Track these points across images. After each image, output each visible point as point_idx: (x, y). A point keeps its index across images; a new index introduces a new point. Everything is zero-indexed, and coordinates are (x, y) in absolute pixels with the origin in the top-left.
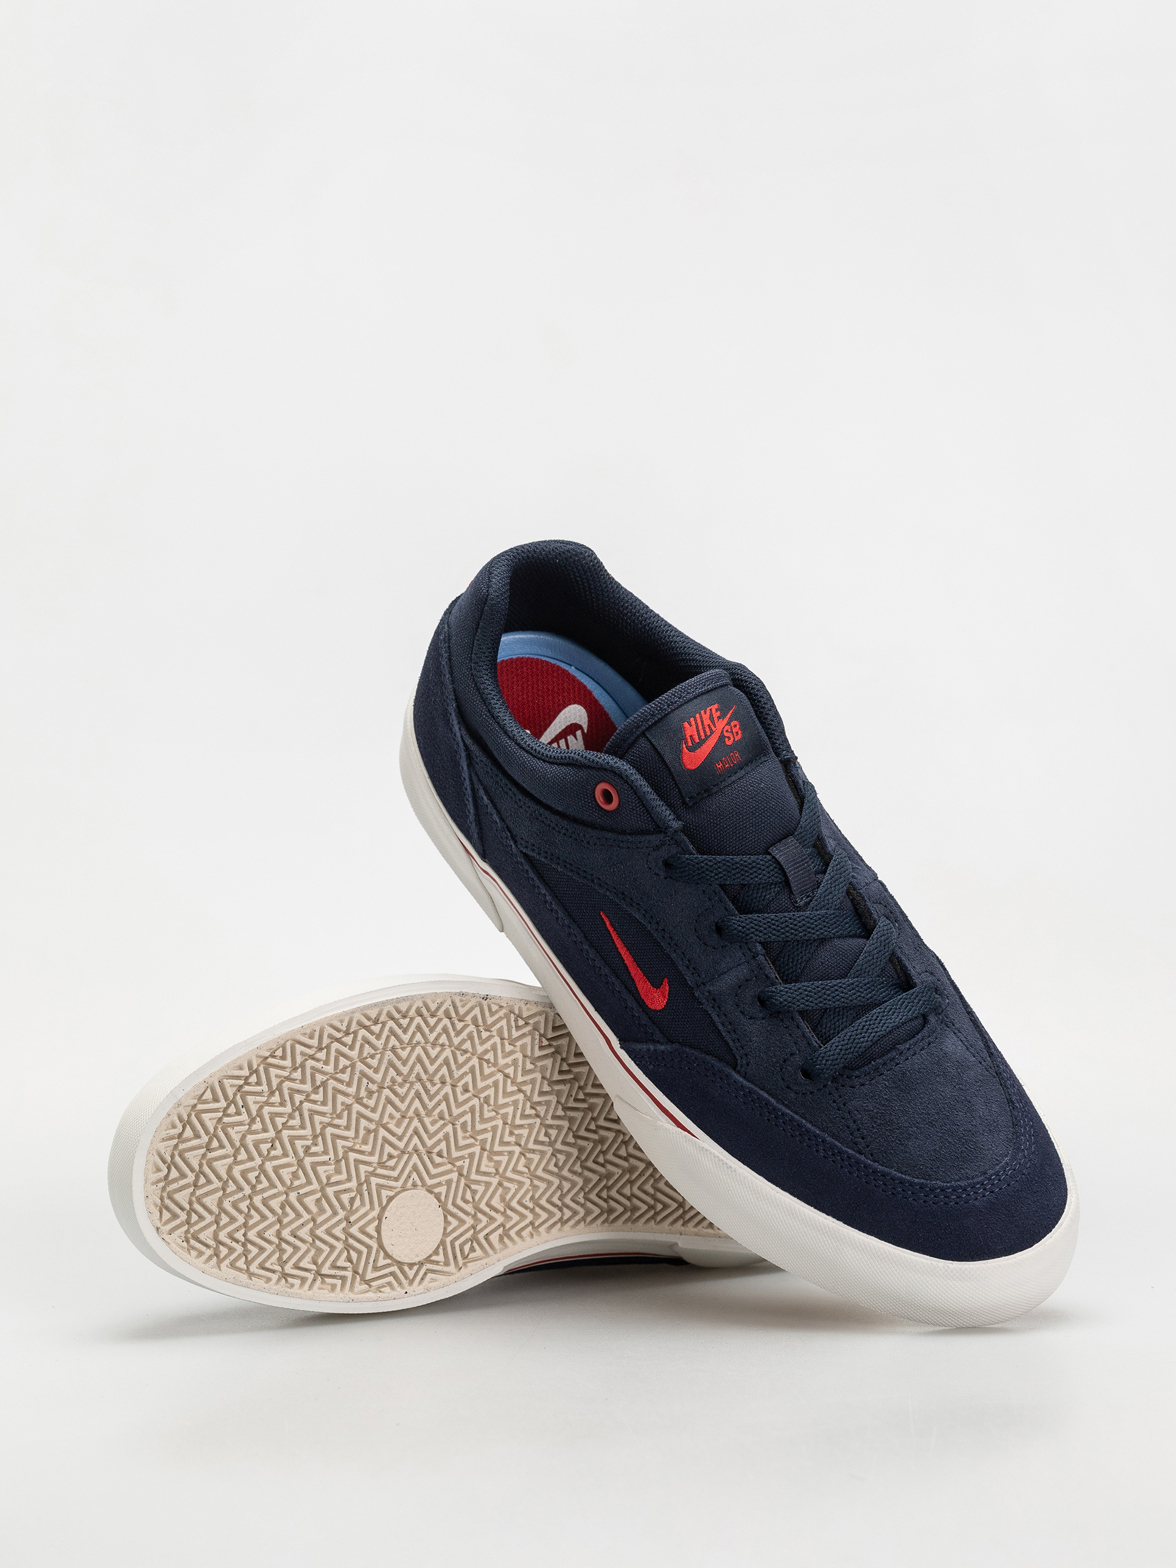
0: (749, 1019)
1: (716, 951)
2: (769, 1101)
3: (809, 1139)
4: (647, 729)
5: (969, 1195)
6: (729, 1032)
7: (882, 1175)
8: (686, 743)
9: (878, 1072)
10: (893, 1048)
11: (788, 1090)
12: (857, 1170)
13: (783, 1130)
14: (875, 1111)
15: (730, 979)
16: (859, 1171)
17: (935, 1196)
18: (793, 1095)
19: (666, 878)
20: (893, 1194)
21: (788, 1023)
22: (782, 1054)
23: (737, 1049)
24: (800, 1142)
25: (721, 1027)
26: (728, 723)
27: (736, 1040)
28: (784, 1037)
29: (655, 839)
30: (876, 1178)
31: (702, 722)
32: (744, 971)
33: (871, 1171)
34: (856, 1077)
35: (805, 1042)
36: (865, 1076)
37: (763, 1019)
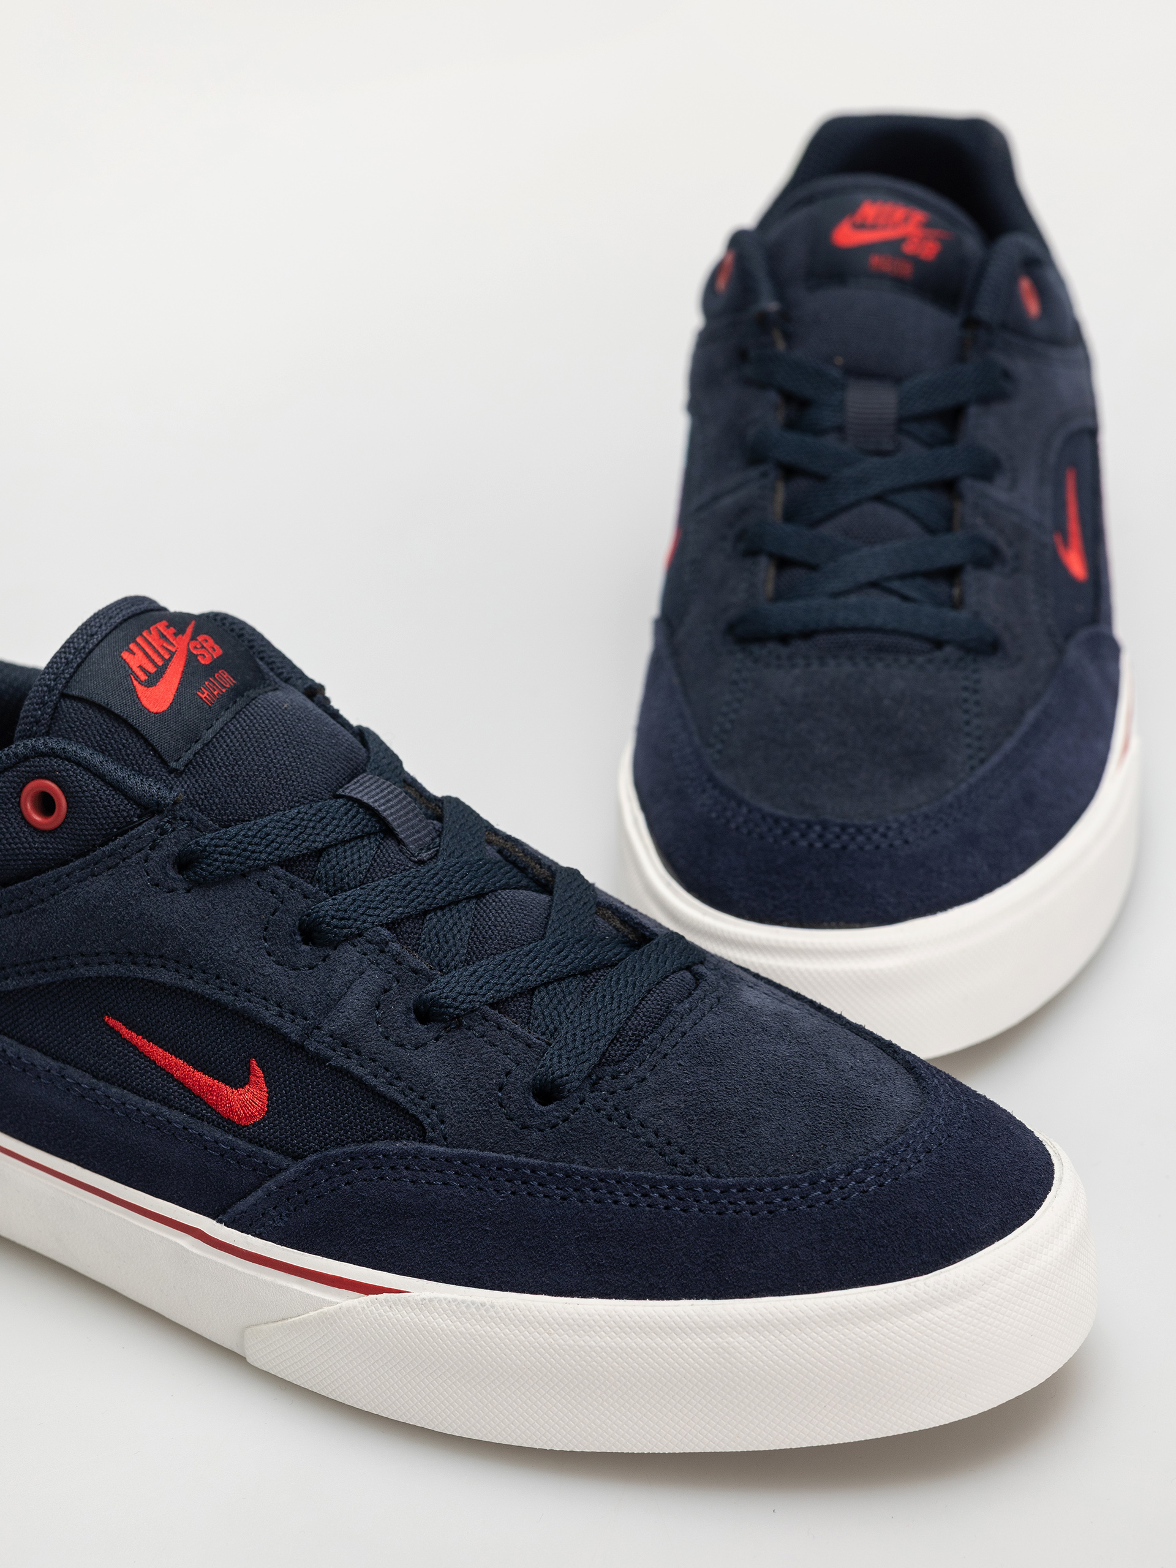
0: (414, 1050)
1: (315, 969)
2: (502, 1160)
3: (594, 1190)
4: (66, 686)
5: (894, 1166)
6: (391, 1084)
7: (739, 1191)
8: (137, 678)
9: (659, 1053)
10: (669, 1012)
11: (526, 1132)
12: (695, 1200)
13: (545, 1196)
14: (682, 1106)
15: (356, 1000)
16: (697, 1201)
17: (841, 1188)
18: (536, 1135)
19: (188, 891)
20: (770, 1212)
21: (481, 1028)
22: (492, 1079)
23: (415, 1105)
24: (582, 1201)
25: (374, 1081)
26: (193, 638)
27: (407, 1091)
28: (484, 1050)
29: (147, 827)
30: (732, 1200)
31: (150, 644)
32: (374, 978)
33: (718, 1191)
34: (627, 1073)
35: (520, 1045)
36: (640, 1065)
37: (437, 1039)
